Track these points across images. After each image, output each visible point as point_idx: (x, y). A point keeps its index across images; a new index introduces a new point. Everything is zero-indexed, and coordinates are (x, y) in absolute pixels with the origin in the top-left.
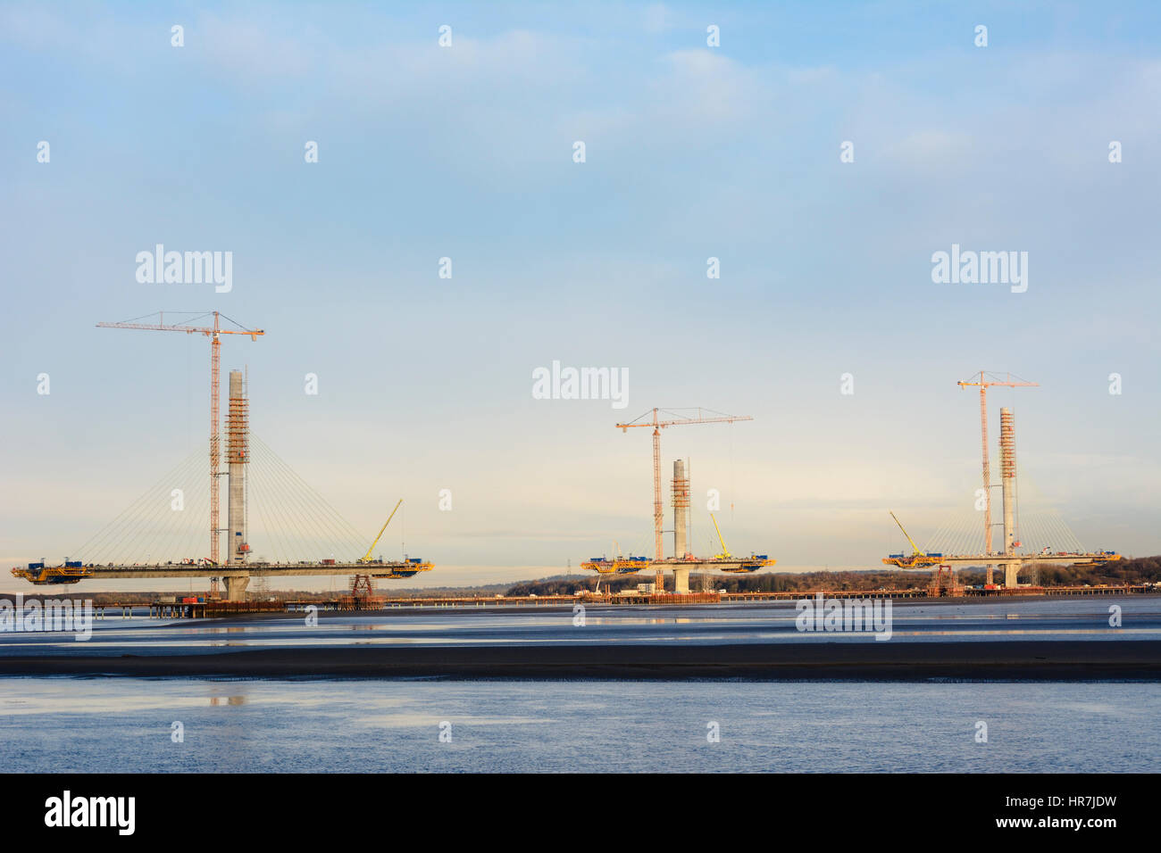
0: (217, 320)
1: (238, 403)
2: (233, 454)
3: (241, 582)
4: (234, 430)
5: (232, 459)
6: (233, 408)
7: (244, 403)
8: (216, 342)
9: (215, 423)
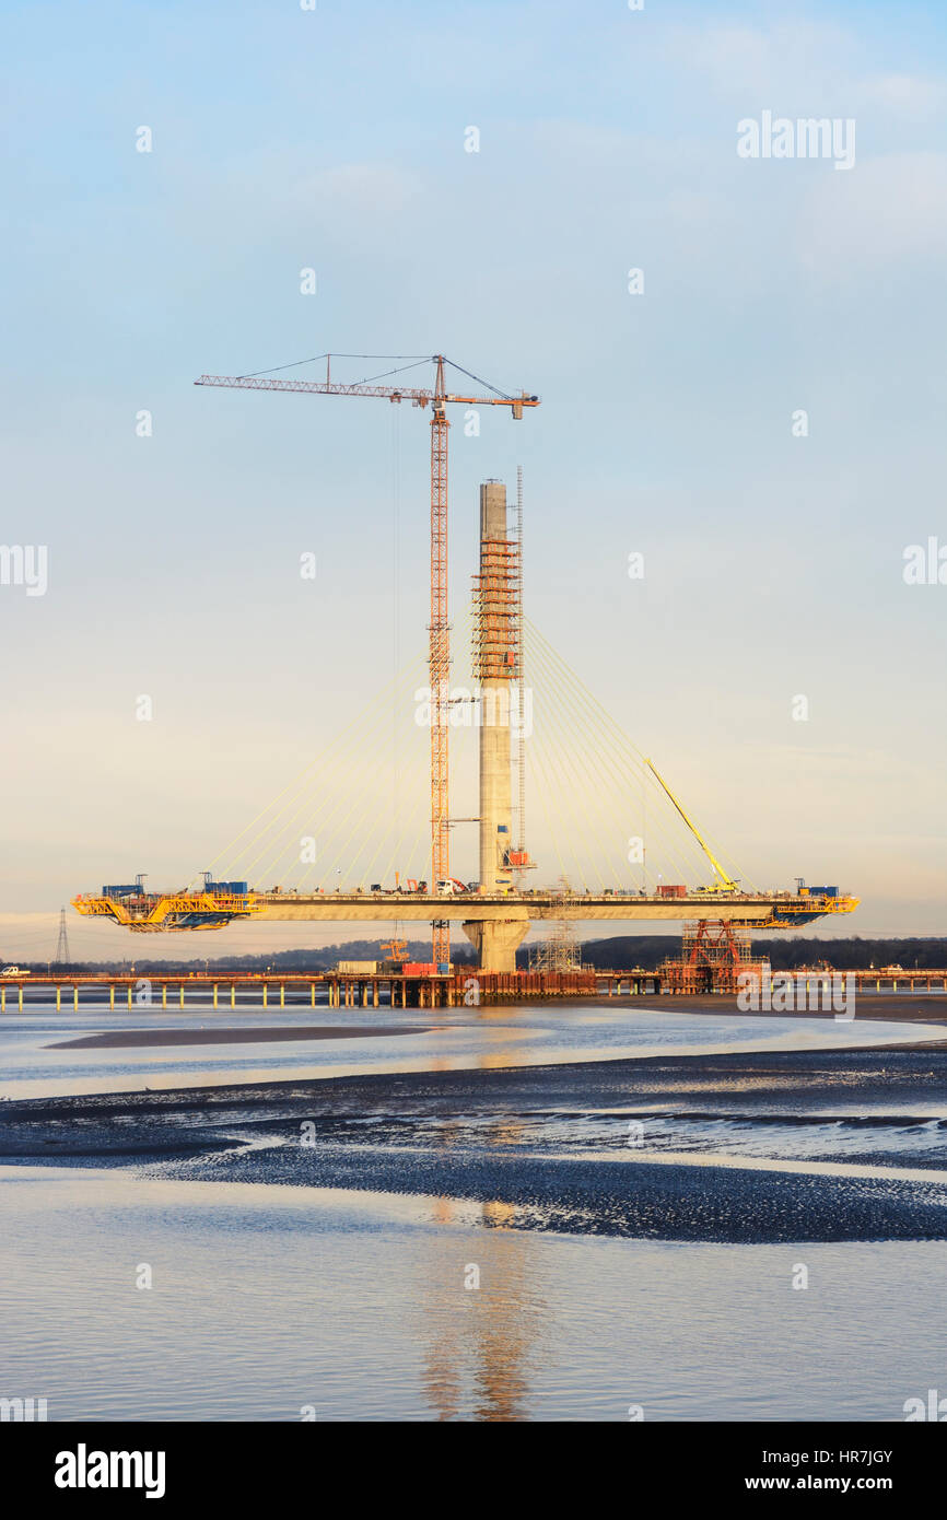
0: (440, 370)
1: (501, 549)
2: (492, 658)
3: (514, 930)
4: (493, 608)
5: (492, 670)
6: (492, 560)
7: (512, 550)
8: (439, 420)
9: (439, 593)
